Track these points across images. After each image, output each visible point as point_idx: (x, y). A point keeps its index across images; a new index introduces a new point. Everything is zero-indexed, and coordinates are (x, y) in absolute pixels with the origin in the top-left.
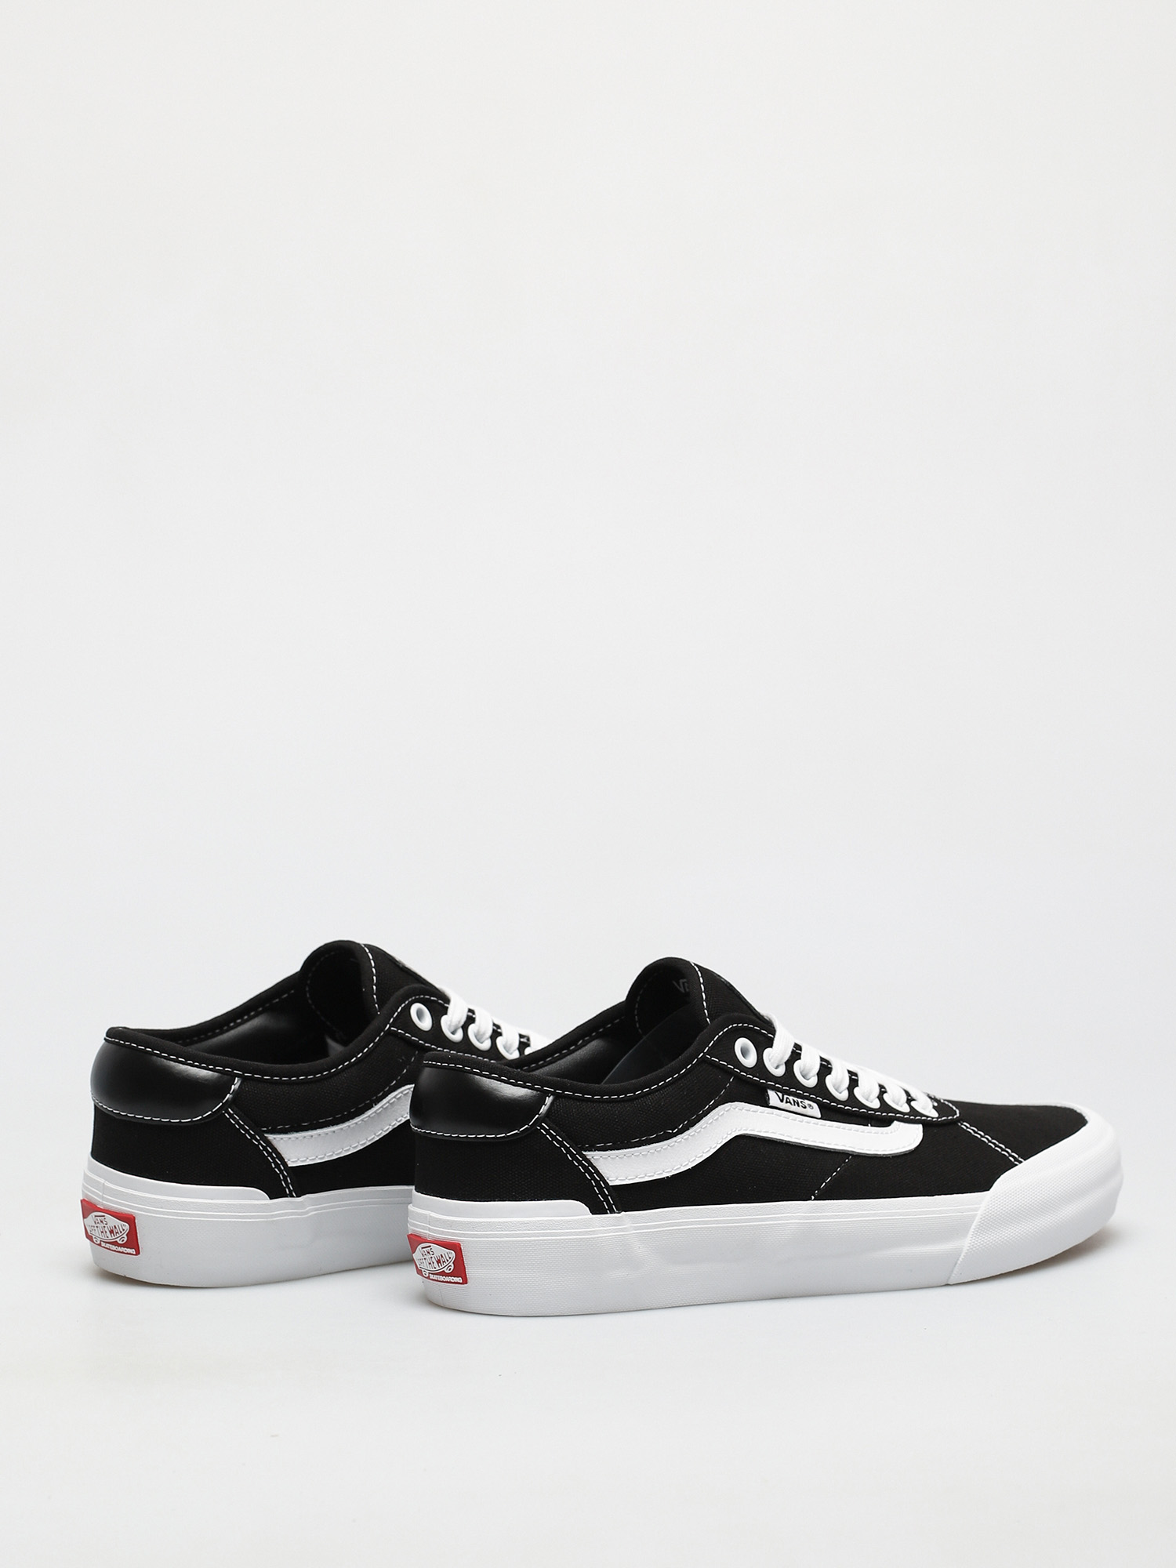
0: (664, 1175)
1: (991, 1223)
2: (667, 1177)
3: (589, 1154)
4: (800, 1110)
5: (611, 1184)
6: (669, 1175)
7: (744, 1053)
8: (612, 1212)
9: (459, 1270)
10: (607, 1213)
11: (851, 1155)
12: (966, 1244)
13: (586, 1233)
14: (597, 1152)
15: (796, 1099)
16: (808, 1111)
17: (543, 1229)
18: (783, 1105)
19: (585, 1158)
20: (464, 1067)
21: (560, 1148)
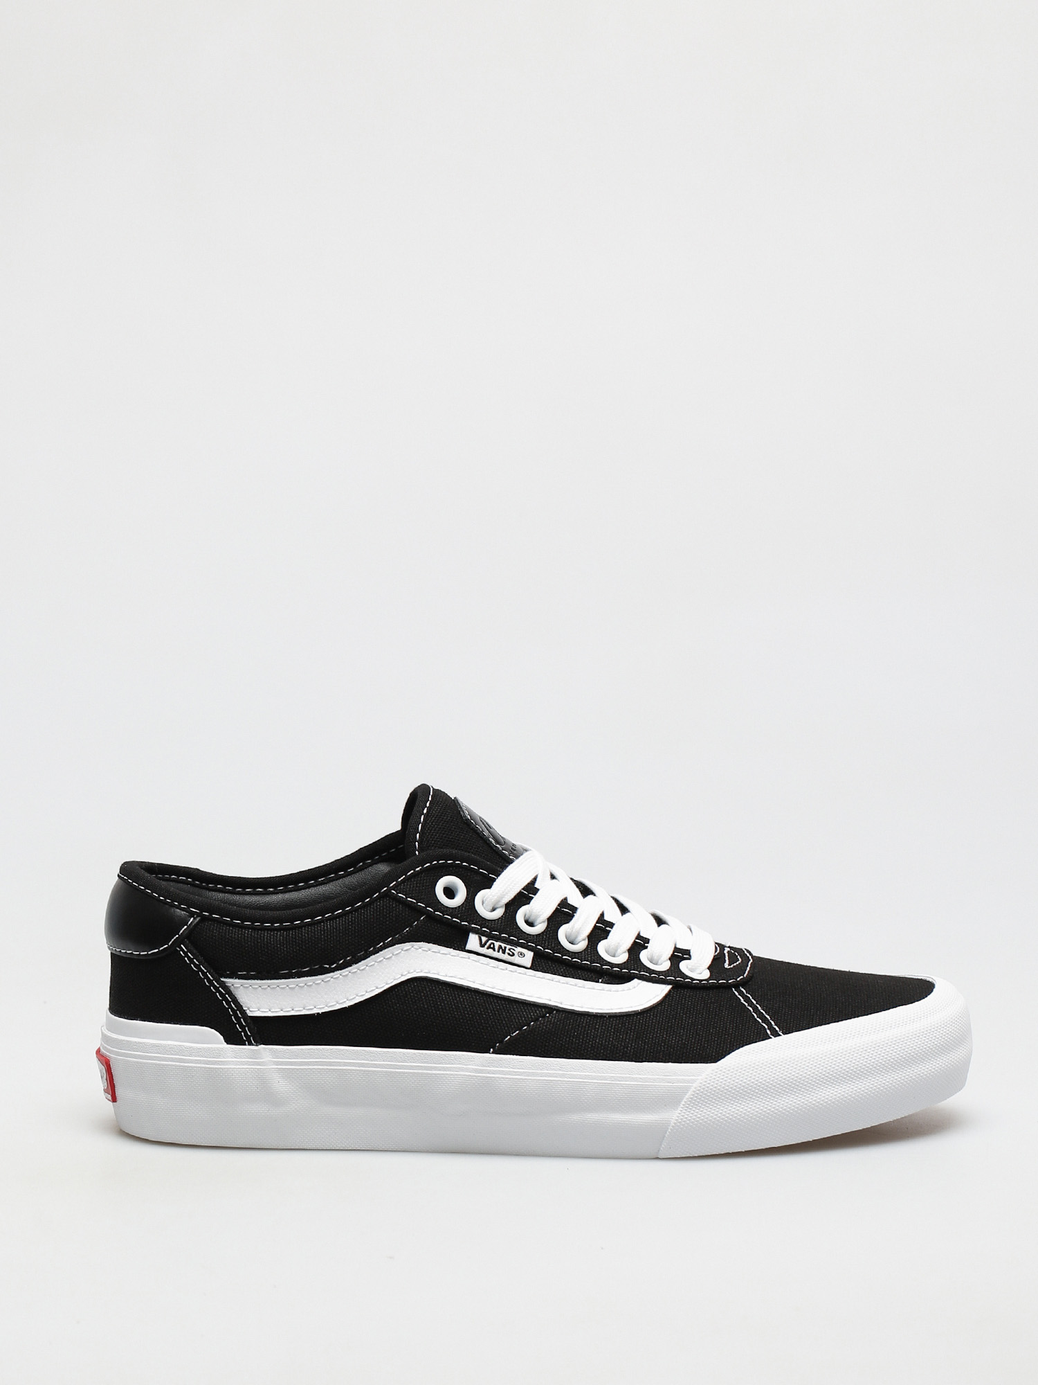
0: (315, 1011)
1: (706, 1097)
2: (318, 1013)
3: (232, 983)
4: (506, 957)
5: (250, 1014)
6: (320, 1012)
7: (450, 893)
8: (250, 1044)
10: (245, 1045)
11: (555, 1010)
12: (673, 1116)
13: (215, 1063)
14: (237, 981)
15: (503, 945)
16: (516, 959)
17: (172, 1054)
18: (484, 950)
19: (223, 985)
21: (198, 972)
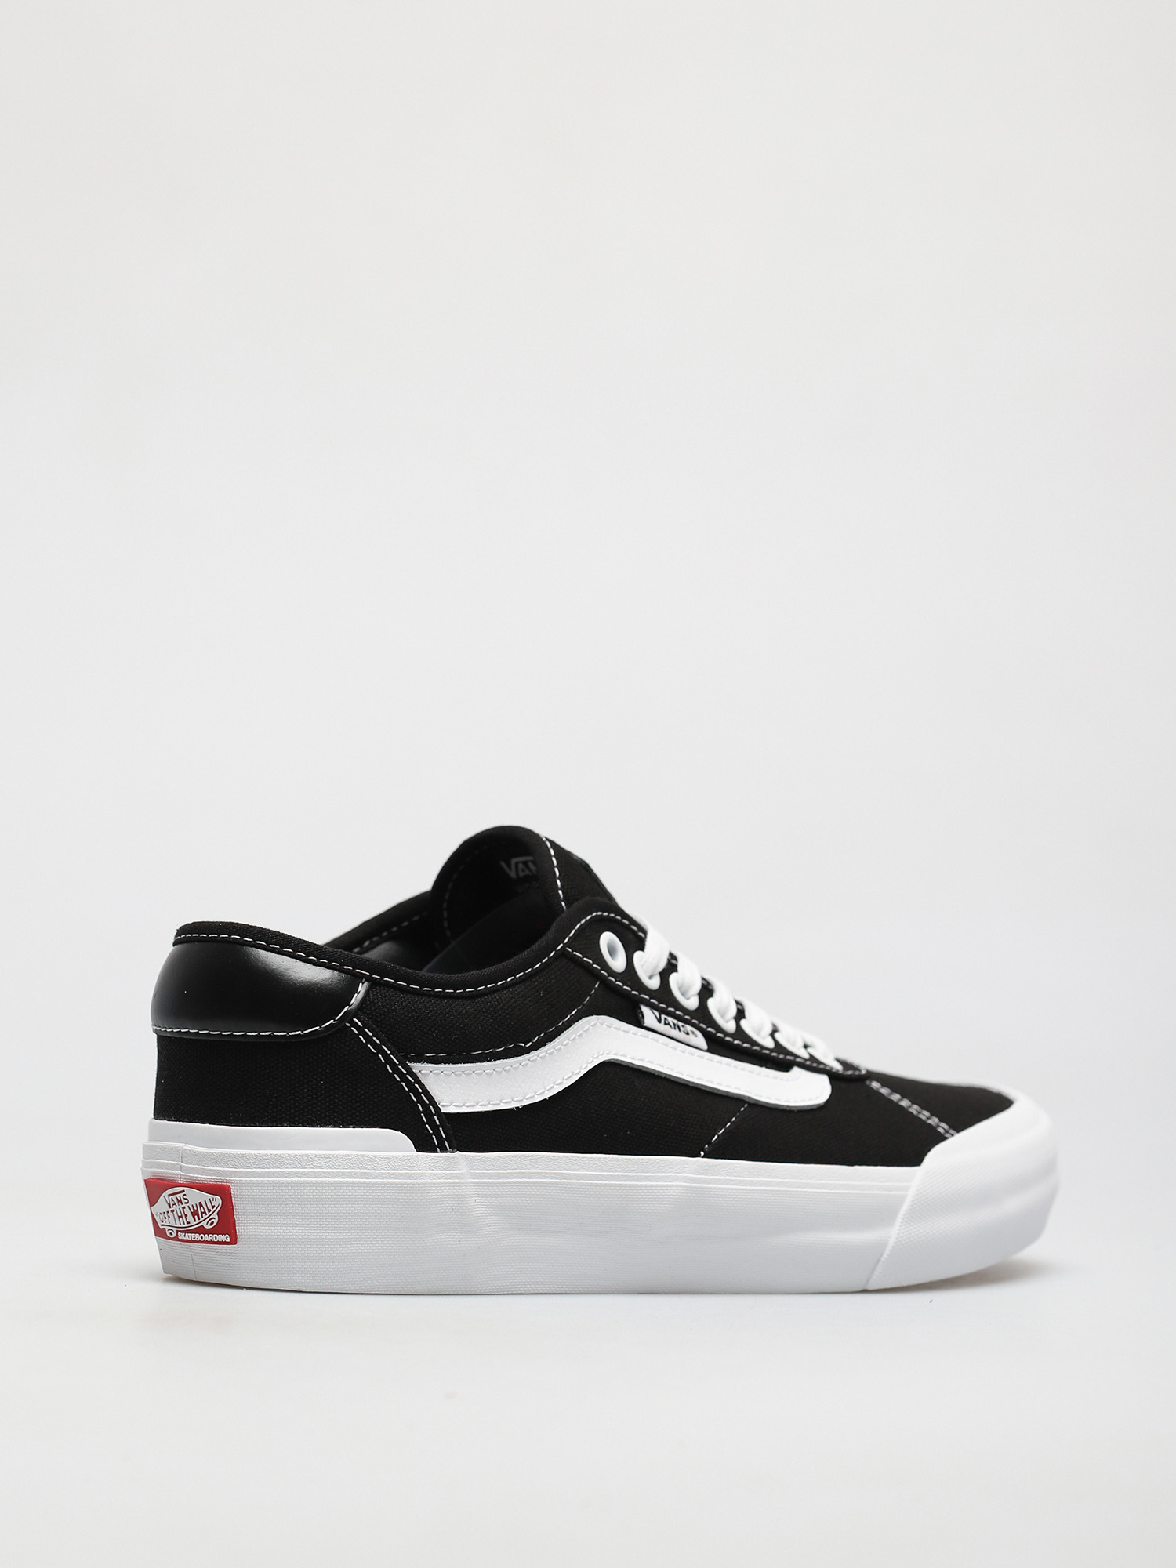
0: (513, 1105)
1: (925, 1208)
2: (517, 1108)
3: (416, 1067)
4: (681, 1036)
5: (444, 1110)
6: (520, 1105)
7: (612, 951)
8: (444, 1150)
9: (226, 1225)
10: (437, 1152)
11: (746, 1102)
12: (893, 1234)
13: (410, 1176)
14: (426, 1065)
15: (675, 1021)
16: (691, 1039)
17: (350, 1167)
18: (661, 1027)
19: (410, 1071)
20: (242, 937)
21: (377, 1054)
